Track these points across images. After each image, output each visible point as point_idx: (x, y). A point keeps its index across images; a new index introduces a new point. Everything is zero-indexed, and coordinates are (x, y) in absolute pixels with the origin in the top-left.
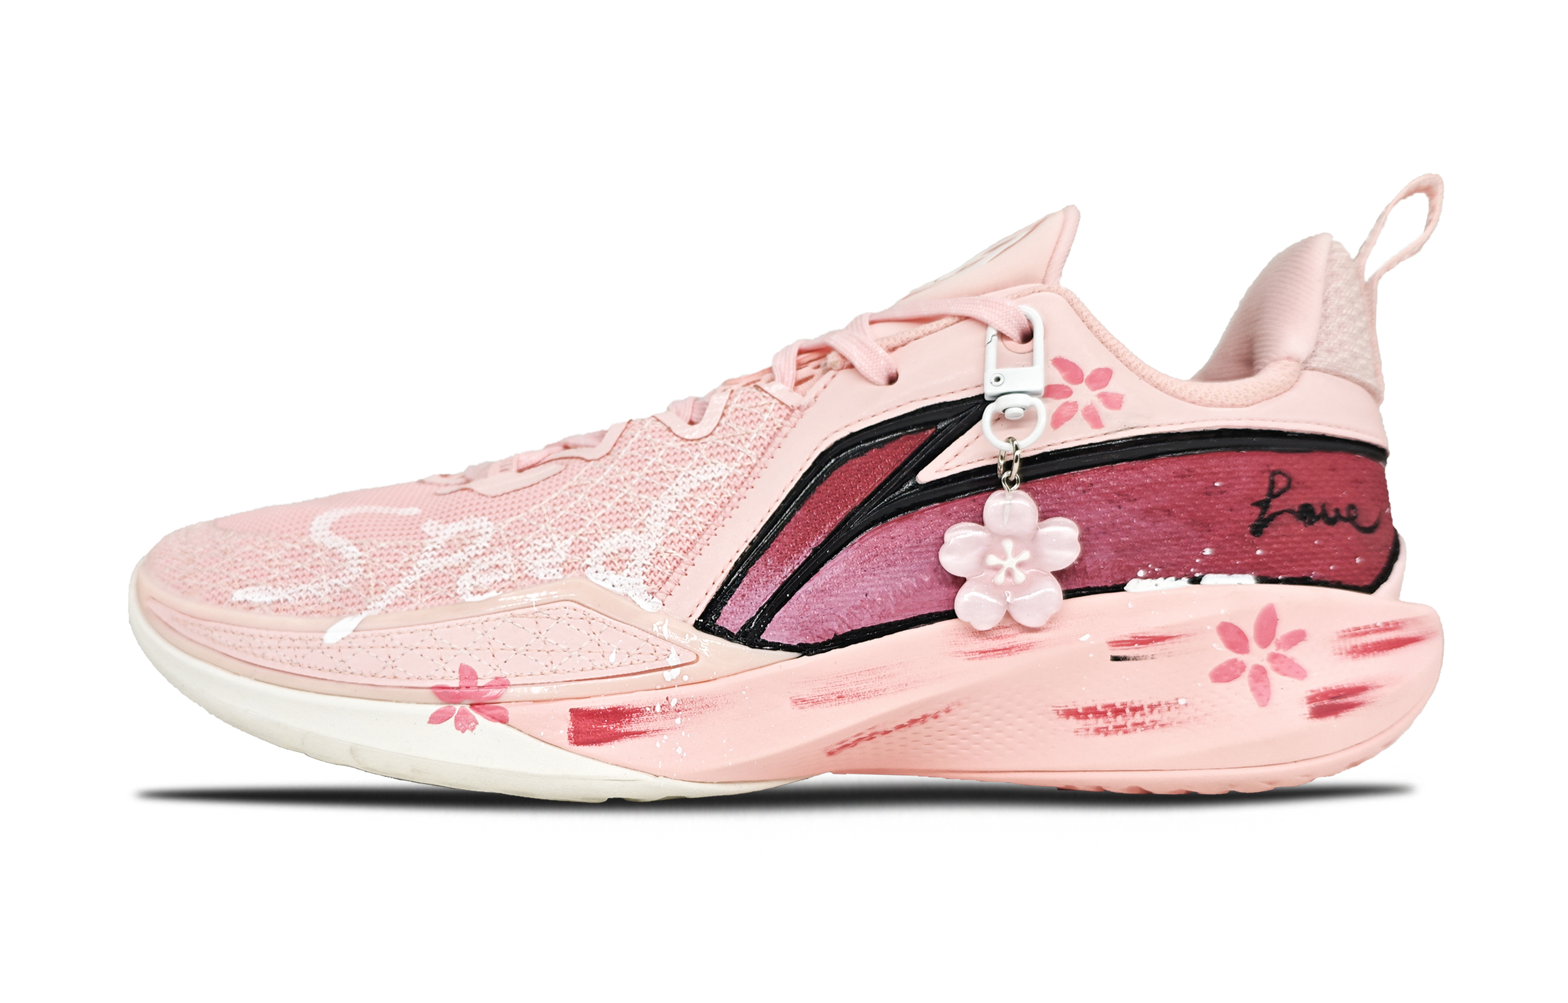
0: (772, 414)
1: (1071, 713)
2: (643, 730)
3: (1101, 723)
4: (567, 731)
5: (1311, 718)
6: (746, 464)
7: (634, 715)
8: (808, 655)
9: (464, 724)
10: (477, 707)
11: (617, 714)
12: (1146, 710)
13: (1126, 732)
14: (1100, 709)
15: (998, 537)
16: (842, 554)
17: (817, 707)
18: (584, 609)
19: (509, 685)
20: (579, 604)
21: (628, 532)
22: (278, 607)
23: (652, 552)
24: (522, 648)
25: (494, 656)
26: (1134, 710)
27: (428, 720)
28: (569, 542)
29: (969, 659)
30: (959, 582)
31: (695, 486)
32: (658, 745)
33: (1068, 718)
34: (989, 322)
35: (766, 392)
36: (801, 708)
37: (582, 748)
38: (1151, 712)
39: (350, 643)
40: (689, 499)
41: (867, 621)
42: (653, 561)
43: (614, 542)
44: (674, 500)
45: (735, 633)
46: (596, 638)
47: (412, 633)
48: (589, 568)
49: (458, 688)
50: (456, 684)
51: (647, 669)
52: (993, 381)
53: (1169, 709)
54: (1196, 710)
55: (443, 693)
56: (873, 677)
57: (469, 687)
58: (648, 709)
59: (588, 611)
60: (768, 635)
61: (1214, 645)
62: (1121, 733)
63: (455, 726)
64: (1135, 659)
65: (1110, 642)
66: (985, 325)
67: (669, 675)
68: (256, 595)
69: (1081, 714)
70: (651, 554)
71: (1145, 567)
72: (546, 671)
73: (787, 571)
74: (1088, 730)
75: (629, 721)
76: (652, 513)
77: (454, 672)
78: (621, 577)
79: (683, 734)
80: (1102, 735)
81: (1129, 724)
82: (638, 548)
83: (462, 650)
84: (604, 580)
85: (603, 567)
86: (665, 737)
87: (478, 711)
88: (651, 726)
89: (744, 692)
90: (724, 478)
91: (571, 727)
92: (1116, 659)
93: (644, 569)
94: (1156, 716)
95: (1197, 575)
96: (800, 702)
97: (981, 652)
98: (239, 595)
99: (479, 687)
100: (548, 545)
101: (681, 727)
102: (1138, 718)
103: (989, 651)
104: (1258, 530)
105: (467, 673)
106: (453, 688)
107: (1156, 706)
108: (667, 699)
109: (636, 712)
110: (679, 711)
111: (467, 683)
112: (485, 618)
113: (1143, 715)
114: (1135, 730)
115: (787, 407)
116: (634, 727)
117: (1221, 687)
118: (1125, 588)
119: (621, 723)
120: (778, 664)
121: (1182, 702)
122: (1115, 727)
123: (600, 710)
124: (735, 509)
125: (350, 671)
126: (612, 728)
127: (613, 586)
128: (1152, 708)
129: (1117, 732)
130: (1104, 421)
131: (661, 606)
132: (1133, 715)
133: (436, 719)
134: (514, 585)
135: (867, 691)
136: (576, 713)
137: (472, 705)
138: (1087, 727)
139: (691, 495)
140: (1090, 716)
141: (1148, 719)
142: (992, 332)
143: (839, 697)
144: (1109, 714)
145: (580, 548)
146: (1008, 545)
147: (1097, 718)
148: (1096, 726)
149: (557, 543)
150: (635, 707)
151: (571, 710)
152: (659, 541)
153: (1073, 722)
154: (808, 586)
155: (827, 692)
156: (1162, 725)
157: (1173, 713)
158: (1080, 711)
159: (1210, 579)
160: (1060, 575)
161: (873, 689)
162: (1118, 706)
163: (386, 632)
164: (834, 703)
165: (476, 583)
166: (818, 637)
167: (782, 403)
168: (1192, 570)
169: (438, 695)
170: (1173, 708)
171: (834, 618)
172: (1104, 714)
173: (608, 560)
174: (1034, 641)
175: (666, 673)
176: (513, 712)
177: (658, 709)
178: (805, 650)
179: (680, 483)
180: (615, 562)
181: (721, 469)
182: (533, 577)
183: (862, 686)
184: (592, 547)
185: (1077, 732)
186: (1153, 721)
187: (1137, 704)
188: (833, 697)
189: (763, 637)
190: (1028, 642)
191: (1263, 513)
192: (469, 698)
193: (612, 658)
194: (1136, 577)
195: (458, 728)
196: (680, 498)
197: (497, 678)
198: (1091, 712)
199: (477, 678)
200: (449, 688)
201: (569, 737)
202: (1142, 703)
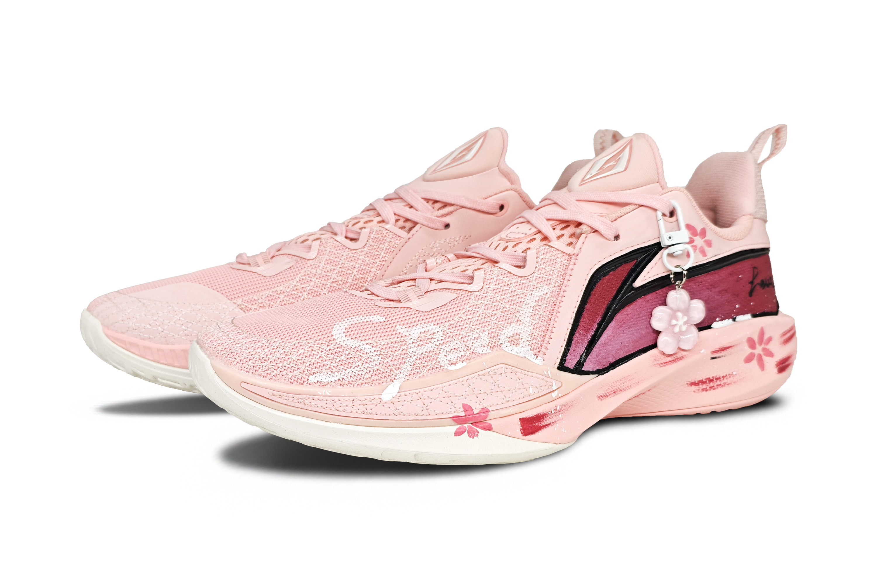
0: (562, 259)
1: (694, 384)
2: (549, 423)
3: (704, 386)
4: (520, 430)
5: (778, 373)
6: (556, 285)
7: (545, 417)
8: (602, 374)
9: (473, 434)
10: (474, 424)
11: (539, 418)
12: (722, 378)
13: (714, 389)
14: (704, 380)
15: (675, 311)
16: (610, 325)
17: (607, 398)
18: (511, 367)
19: (489, 411)
20: (507, 365)
21: (513, 325)
22: (340, 382)
23: (530, 334)
24: (489, 392)
25: (477, 397)
26: (718, 379)
27: (454, 434)
28: (487, 333)
29: (661, 367)
30: (658, 333)
31: (537, 299)
32: (556, 429)
33: (691, 386)
34: (657, 209)
35: (554, 248)
36: (601, 400)
37: (527, 437)
38: (723, 379)
39: (399, 399)
40: (536, 306)
41: (622, 355)
42: (531, 338)
43: (509, 330)
44: (529, 307)
45: (572, 369)
46: (520, 381)
47: (431, 390)
48: (502, 345)
49: (465, 416)
50: (463, 414)
51: (545, 393)
52: (668, 239)
53: (730, 377)
54: (740, 376)
55: (457, 419)
56: (626, 380)
57: (470, 415)
58: (549, 413)
59: (513, 368)
60: (585, 368)
61: (745, 347)
62: (712, 389)
63: (468, 435)
64: (719, 357)
65: (712, 352)
66: (655, 210)
67: (554, 395)
68: (325, 378)
69: (697, 383)
70: (529, 335)
71: (718, 317)
72: (504, 401)
73: (589, 337)
74: (699, 390)
75: (543, 420)
76: (521, 314)
77: (460, 408)
78: (519, 348)
79: (563, 422)
80: (705, 391)
81: (715, 386)
82: (522, 332)
83: (461, 397)
84: (512, 350)
85: (509, 344)
86: (557, 425)
87: (476, 426)
88: (552, 420)
89: (581, 397)
90: (549, 293)
91: (521, 427)
92: (713, 358)
93: (528, 343)
94: (725, 381)
95: (734, 317)
96: (601, 397)
97: (665, 363)
98: (312, 379)
99: (475, 414)
100: (477, 335)
101: (562, 419)
102: (718, 382)
103: (668, 362)
104: (751, 294)
105: (467, 408)
106: (462, 416)
107: (725, 376)
108: (556, 406)
109: (545, 415)
110: (560, 411)
111: (469, 413)
112: (466, 378)
113: (720, 381)
114: (718, 388)
115: (567, 254)
116: (546, 423)
117: (748, 364)
118: (712, 326)
119: (540, 421)
120: (591, 381)
121: (734, 373)
122: (710, 387)
123: (531, 417)
124: (560, 308)
125: (402, 414)
126: (537, 425)
127: (517, 353)
128: (724, 377)
129: (710, 390)
130: (707, 253)
131: (543, 361)
132: (717, 381)
133: (458, 433)
134: (469, 358)
135: (624, 387)
136: (522, 420)
137: (472, 424)
138: (699, 389)
139: (536, 303)
140: (700, 384)
141: (722, 383)
142: (659, 214)
143: (614, 392)
144: (707, 382)
145: (494, 336)
146: (680, 315)
147: (703, 384)
148: (702, 388)
149: (481, 334)
150: (544, 413)
151: (520, 419)
152: (531, 328)
153: (694, 388)
154: (599, 342)
155: (609, 391)
156: (728, 384)
157: (732, 379)
158: (696, 382)
159: (739, 318)
160: (696, 325)
161: (626, 386)
162: (711, 378)
163: (417, 391)
164: (613, 395)
165: (448, 359)
166: (604, 365)
167: (564, 253)
168: (733, 315)
169: (454, 420)
170: (731, 377)
171: (610, 355)
172: (705, 382)
173: (510, 340)
174: (684, 355)
175: (553, 393)
176: (493, 423)
177: (553, 412)
178: (600, 372)
179: (529, 298)
180: (514, 340)
181: (545, 289)
182: (476, 352)
183: (622, 385)
184: (499, 334)
185: (694, 391)
186: (724, 383)
187: (718, 377)
188: (612, 393)
189: (584, 369)
190: (682, 356)
191: (752, 287)
192: (472, 420)
193: (531, 391)
194: (716, 321)
195: (470, 437)
196: (532, 305)
197: (482, 409)
198: (702, 382)
199: (473, 410)
200: (460, 417)
201: (521, 432)
202: (720, 376)
